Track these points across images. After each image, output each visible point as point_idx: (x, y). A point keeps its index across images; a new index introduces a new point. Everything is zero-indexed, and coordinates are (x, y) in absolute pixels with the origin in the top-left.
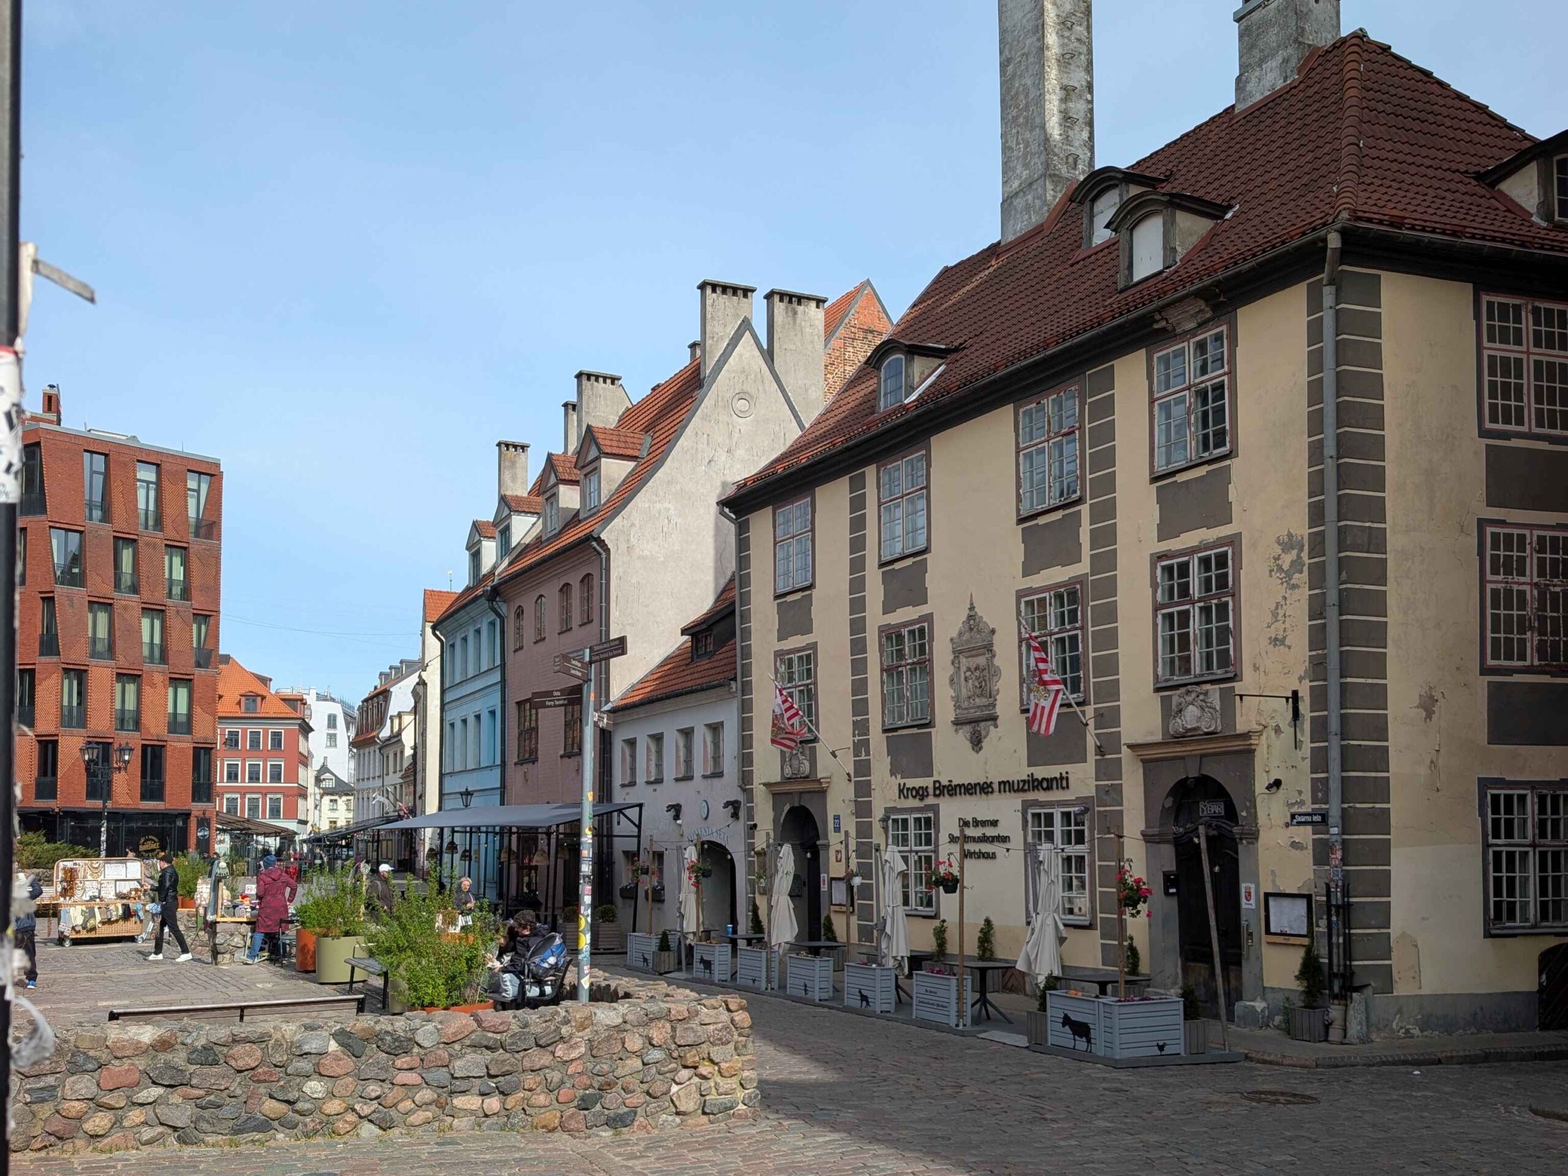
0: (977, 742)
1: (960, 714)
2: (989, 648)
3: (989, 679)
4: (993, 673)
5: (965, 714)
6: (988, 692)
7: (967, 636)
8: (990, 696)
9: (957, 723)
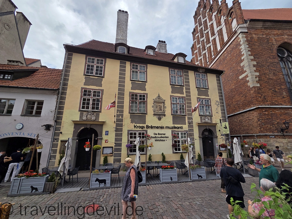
1: (155, 113)
2: (164, 103)
3: (163, 108)
4: (165, 107)
5: (157, 113)
6: (163, 110)
7: (158, 99)
8: (164, 111)
9: (154, 115)
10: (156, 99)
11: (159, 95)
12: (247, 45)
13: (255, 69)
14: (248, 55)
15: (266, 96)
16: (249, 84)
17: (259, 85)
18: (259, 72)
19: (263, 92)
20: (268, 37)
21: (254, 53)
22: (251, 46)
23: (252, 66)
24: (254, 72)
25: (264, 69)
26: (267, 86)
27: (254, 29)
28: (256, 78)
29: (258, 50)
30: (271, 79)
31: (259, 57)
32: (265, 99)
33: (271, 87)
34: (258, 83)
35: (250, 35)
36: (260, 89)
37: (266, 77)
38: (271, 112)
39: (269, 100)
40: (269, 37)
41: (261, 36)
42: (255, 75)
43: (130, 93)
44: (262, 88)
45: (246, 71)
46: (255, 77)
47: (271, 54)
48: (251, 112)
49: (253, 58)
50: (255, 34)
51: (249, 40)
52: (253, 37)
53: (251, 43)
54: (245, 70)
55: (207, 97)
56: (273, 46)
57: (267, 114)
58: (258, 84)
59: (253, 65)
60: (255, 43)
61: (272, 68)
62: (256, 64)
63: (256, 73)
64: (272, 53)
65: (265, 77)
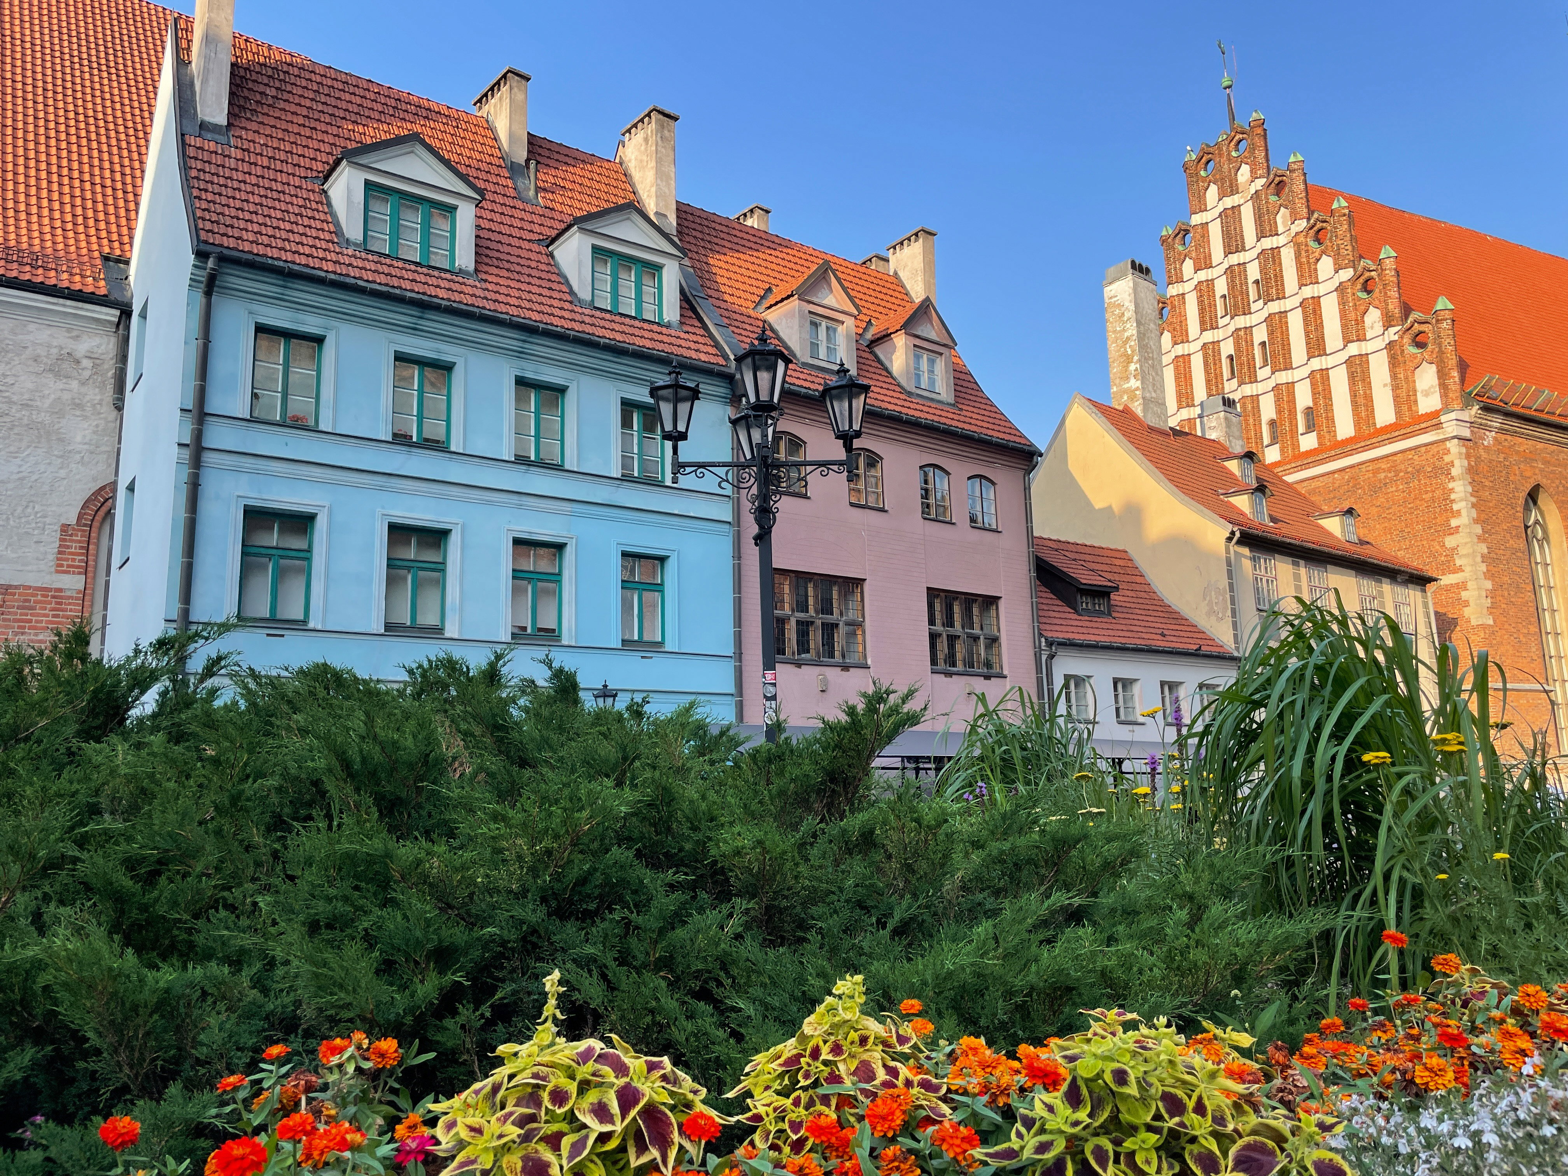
12: (1470, 483)
13: (1484, 567)
14: (1471, 520)
15: (1503, 655)
16: (1468, 612)
17: (1491, 622)
18: (1492, 581)
19: (1498, 644)
21: (1482, 516)
22: (1476, 488)
23: (1478, 557)
24: (1483, 577)
25: (1501, 571)
28: (1486, 597)
29: (1490, 504)
31: (1492, 530)
34: (1490, 614)
35: (1474, 450)
36: (1494, 634)
37: (1503, 597)
38: (1512, 702)
42: (1485, 587)
44: (1498, 629)
45: (1460, 569)
46: (1484, 593)
49: (1481, 532)
51: (1473, 468)
52: (1480, 458)
53: (1476, 478)
54: (1458, 562)
58: (1490, 618)
59: (1482, 554)
62: (1486, 551)
63: (1487, 582)
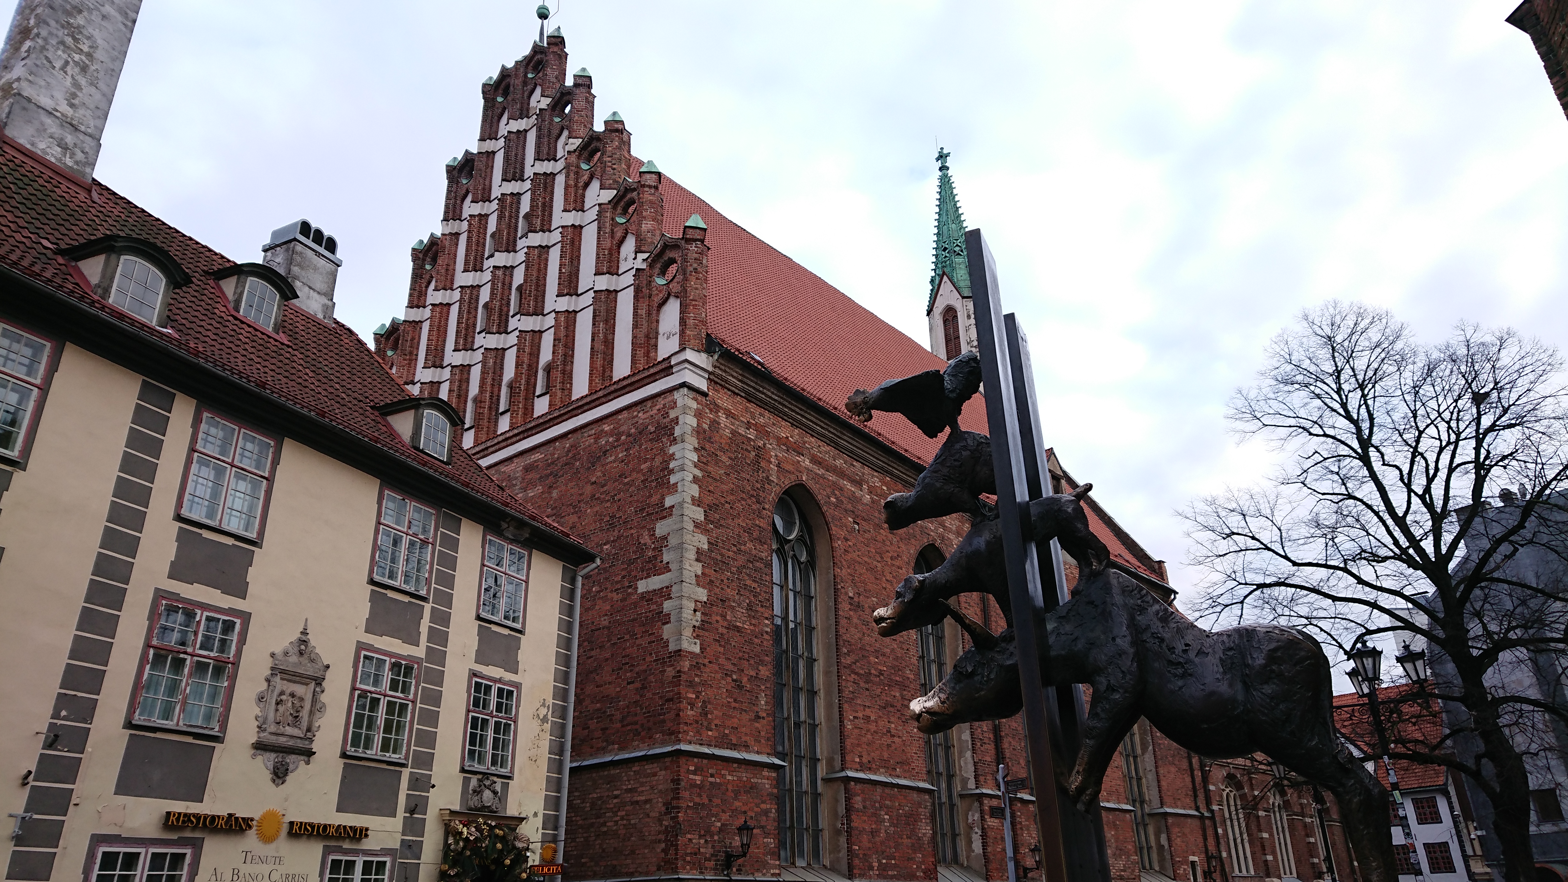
0: (280, 774)
1: (266, 737)
2: (319, 681)
3: (311, 713)
4: (317, 707)
5: (273, 739)
6: (305, 725)
7: (294, 659)
8: (309, 730)
9: (260, 747)
10: (286, 654)
11: (304, 633)
12: (696, 449)
13: (698, 568)
14: (690, 501)
15: (709, 702)
16: (667, 631)
17: (697, 649)
18: (710, 591)
19: (704, 684)
20: (761, 443)
21: (709, 499)
22: (705, 460)
23: (691, 555)
24: (694, 582)
25: (726, 581)
26: (722, 660)
27: (729, 390)
28: (695, 611)
29: (724, 486)
30: (738, 629)
31: (722, 522)
32: (706, 714)
33: (731, 667)
34: (697, 637)
35: (711, 410)
36: (699, 668)
37: (724, 617)
38: (712, 776)
39: (717, 722)
40: (765, 444)
41: (742, 431)
42: (697, 598)
43: (160, 594)
44: (706, 661)
45: (667, 569)
46: (692, 606)
47: (757, 522)
48: (649, 768)
49: (703, 519)
50: (729, 414)
51: (705, 431)
52: (719, 424)
53: (707, 446)
54: (666, 558)
55: (509, 676)
56: (767, 486)
57: (696, 785)
58: (695, 644)
59: (698, 549)
60: (718, 453)
61: (748, 582)
62: (706, 547)
63: (701, 590)
64: (760, 516)
65: (722, 616)
